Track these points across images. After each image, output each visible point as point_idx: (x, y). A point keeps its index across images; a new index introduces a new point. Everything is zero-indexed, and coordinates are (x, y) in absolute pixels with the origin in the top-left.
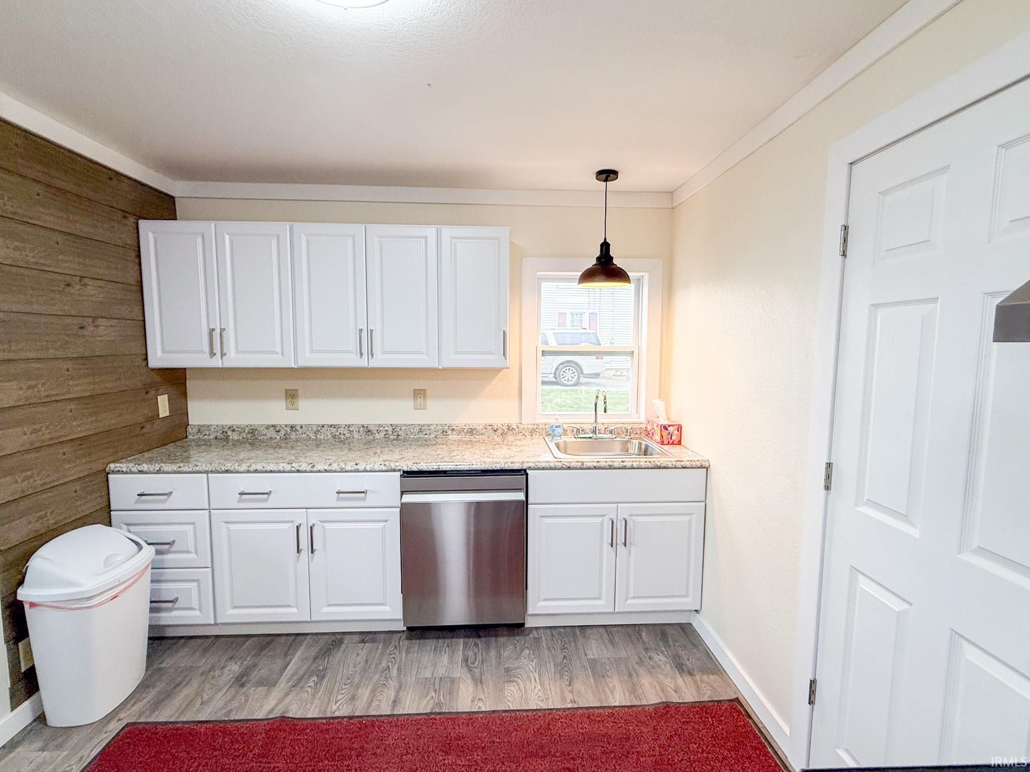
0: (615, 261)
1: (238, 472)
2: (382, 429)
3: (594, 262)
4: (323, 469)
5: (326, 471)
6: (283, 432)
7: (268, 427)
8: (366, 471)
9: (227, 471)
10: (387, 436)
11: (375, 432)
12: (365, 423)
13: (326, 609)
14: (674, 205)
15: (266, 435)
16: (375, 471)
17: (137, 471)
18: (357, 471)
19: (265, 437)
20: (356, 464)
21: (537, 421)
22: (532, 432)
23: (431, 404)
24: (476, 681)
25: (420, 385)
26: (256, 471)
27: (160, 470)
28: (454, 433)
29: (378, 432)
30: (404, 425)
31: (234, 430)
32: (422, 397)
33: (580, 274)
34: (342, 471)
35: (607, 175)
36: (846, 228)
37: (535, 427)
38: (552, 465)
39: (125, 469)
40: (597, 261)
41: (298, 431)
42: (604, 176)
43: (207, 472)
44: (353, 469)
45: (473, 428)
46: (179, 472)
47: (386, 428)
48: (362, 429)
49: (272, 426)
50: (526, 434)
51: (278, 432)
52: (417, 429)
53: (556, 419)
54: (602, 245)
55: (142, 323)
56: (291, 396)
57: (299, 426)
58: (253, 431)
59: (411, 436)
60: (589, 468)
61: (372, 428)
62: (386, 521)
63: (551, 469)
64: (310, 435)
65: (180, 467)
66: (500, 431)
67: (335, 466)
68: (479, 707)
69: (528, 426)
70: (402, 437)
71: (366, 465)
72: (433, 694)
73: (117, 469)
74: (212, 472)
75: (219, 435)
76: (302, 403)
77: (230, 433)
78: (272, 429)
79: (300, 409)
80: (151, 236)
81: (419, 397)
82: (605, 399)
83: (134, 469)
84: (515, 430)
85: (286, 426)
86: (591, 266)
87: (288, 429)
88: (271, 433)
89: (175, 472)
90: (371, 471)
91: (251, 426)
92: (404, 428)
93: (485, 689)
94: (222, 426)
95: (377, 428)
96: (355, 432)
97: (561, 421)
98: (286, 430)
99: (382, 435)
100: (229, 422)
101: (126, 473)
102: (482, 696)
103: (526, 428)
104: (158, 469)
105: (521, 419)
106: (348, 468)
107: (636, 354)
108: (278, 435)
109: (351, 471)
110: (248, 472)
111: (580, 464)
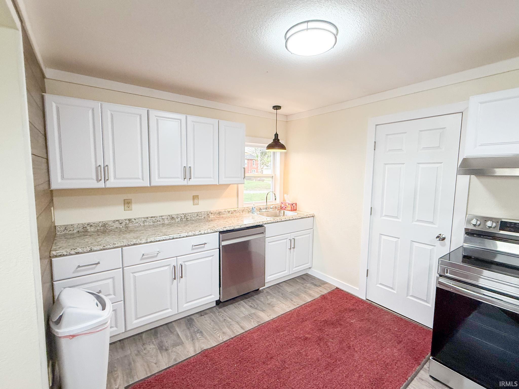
0: (280, 141)
1: (140, 244)
2: (179, 216)
3: (272, 141)
4: (185, 236)
5: (187, 236)
6: (124, 223)
7: (114, 222)
8: (205, 234)
9: (134, 244)
10: (182, 219)
11: (175, 218)
12: (170, 214)
13: (185, 305)
14: (288, 121)
15: (113, 226)
16: (209, 233)
17: (75, 253)
18: (201, 234)
19: (113, 228)
20: (200, 231)
21: (244, 206)
22: (243, 211)
23: (201, 202)
24: (262, 311)
25: (195, 193)
26: (151, 242)
27: (91, 250)
28: (212, 214)
29: (177, 218)
30: (189, 213)
31: (91, 226)
32: (197, 199)
33: (267, 145)
34: (194, 235)
35: (277, 108)
36: (375, 142)
37: (244, 209)
38: (272, 221)
39: (65, 253)
40: (273, 141)
41: (133, 222)
42: (276, 108)
43: (122, 247)
44: (199, 233)
45: (220, 212)
46: (104, 249)
47: (181, 216)
48: (169, 217)
49: (117, 221)
50: (240, 212)
51: (120, 223)
52: (195, 215)
53: (254, 205)
54: (275, 135)
55: (44, 160)
56: (127, 203)
57: (133, 219)
58: (104, 225)
59: (193, 218)
60: (283, 221)
61: (175, 216)
62: (213, 256)
63: (272, 223)
64: (140, 223)
65: (104, 246)
66: (231, 212)
67: (190, 234)
68: (273, 317)
69: (241, 209)
70: (189, 219)
71: (204, 231)
72: (253, 320)
73: (59, 254)
74: (125, 246)
75: (81, 229)
76: (134, 206)
77: (88, 228)
78: (117, 222)
79: (133, 210)
80: (54, 105)
81: (195, 199)
82: (275, 195)
83: (73, 252)
84: (236, 211)
85: (125, 220)
86: (271, 143)
87: (127, 222)
88: (117, 225)
89: (101, 250)
90: (207, 233)
91: (103, 222)
92: (190, 214)
93: (267, 311)
94: (82, 224)
95: (176, 216)
96: (165, 219)
97: (256, 205)
98: (126, 222)
99: (179, 219)
100: (87, 221)
101: (66, 255)
102: (270, 314)
103: (241, 210)
104: (90, 249)
105: (238, 206)
106: (197, 233)
107: (274, 177)
108: (121, 226)
109: (198, 235)
110: (147, 243)
111: (280, 220)
